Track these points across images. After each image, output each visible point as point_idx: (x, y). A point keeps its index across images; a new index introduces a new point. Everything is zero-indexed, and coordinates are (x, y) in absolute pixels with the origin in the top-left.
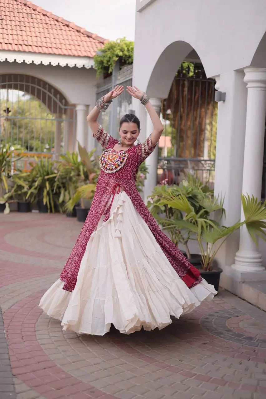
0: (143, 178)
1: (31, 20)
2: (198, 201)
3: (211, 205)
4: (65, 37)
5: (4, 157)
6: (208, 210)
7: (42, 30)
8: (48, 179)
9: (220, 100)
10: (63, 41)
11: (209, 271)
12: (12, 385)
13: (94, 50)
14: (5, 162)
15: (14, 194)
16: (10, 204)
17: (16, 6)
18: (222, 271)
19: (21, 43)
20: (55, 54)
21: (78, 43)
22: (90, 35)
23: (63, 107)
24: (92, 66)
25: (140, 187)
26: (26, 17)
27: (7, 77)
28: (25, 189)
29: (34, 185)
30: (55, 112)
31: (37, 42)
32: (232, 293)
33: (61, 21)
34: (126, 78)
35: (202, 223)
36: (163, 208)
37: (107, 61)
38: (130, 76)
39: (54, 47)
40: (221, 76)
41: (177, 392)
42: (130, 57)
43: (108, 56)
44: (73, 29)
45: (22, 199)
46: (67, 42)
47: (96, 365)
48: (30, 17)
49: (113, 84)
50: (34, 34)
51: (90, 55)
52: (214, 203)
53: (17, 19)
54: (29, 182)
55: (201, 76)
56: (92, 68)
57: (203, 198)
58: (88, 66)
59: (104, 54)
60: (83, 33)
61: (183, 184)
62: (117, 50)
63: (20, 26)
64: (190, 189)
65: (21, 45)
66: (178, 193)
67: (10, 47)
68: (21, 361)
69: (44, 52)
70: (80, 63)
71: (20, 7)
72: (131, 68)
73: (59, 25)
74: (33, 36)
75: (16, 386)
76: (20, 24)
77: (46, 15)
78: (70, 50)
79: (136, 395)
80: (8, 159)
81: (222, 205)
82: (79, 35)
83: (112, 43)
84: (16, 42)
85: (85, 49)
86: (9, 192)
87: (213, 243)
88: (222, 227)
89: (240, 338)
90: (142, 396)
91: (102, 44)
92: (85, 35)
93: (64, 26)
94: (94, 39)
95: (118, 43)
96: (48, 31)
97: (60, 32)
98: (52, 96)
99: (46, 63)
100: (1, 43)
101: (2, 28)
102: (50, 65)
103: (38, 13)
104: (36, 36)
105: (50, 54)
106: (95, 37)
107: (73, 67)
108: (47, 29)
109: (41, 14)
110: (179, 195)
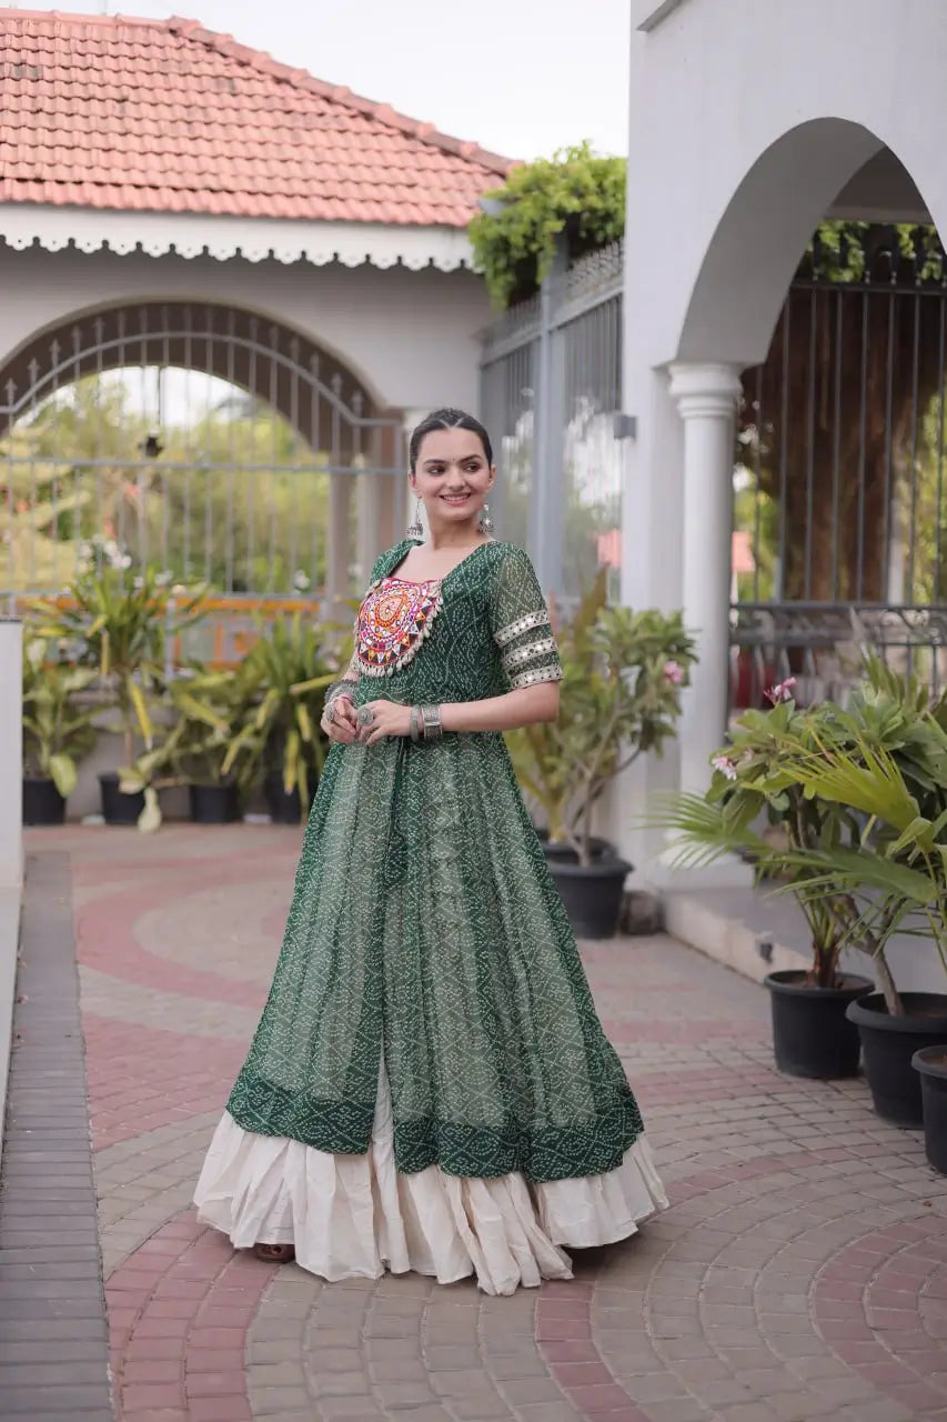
0: (677, 679)
1: (233, 101)
2: (929, 770)
4: (359, 157)
5: (135, 619)
7: (268, 134)
8: (304, 697)
10: (352, 174)
13: (468, 199)
14: (139, 635)
15: (177, 754)
16: (160, 792)
17: (175, 55)
19: (195, 182)
20: (320, 220)
21: (409, 178)
22: (449, 147)
23: (355, 420)
24: (462, 262)
25: (666, 718)
26: (214, 89)
27: (143, 314)
28: (219, 736)
29: (254, 720)
30: (325, 446)
31: (251, 178)
33: (343, 102)
34: (595, 296)
36: (782, 804)
37: (524, 236)
38: (610, 289)
39: (318, 196)
42: (608, 216)
43: (526, 219)
44: (388, 126)
45: (207, 773)
46: (367, 175)
48: (227, 89)
49: (545, 325)
50: (240, 150)
51: (452, 219)
53: (180, 98)
54: (231, 706)
55: (894, 274)
56: (461, 271)
58: (448, 263)
59: (509, 210)
60: (430, 141)
62: (557, 191)
63: (189, 123)
65: (193, 190)
66: (842, 738)
67: (152, 199)
69: (281, 214)
70: (417, 252)
71: (189, 56)
72: (616, 253)
74: (241, 157)
76: (189, 114)
77: (287, 82)
78: (378, 202)
80: (152, 622)
82: (410, 148)
83: (537, 166)
84: (176, 181)
85: (433, 196)
86: (156, 746)
91: (497, 178)
92: (435, 149)
93: (353, 117)
94: (467, 161)
95: (562, 165)
96: (296, 137)
97: (339, 140)
98: (313, 379)
99: (288, 255)
100: (117, 185)
101: (123, 131)
102: (303, 263)
103: (258, 76)
104: (249, 156)
105: (302, 220)
106: (472, 154)
107: (391, 268)
108: (291, 129)
109: (267, 77)
110: (850, 746)
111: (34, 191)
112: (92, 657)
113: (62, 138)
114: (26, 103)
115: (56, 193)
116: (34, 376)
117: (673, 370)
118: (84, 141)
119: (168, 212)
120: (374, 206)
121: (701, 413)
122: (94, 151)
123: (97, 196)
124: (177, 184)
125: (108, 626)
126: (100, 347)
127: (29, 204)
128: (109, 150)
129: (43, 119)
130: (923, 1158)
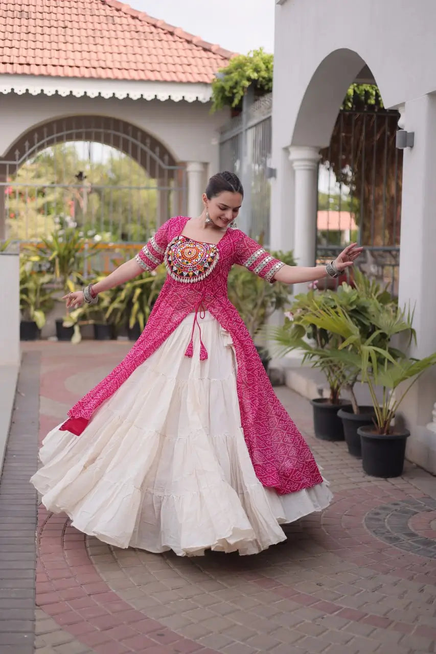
1: (113, 27)
2: (369, 318)
3: (392, 323)
4: (167, 52)
5: (70, 252)
6: (387, 332)
7: (129, 42)
8: (142, 286)
9: (406, 146)
10: (163, 59)
11: (388, 433)
12: (31, 622)
13: (213, 70)
14: (72, 260)
15: (88, 311)
16: (81, 328)
17: (89, 6)
18: (409, 435)
19: (96, 64)
20: (149, 81)
21: (188, 61)
22: (207, 47)
23: (166, 167)
24: (211, 98)
26: (105, 22)
27: (74, 121)
28: (105, 303)
29: (120, 296)
30: (152, 175)
31: (120, 62)
32: (428, 472)
33: (161, 27)
35: (369, 354)
36: (309, 330)
37: (231, 87)
38: (268, 113)
39: (148, 70)
40: (406, 105)
41: (302, 637)
42: (270, 80)
43: (234, 80)
44: (180, 38)
45: (101, 319)
46: (170, 60)
47: (174, 590)
48: (111, 21)
49: (244, 127)
50: (116, 50)
51: (207, 80)
52: (398, 319)
53: (90, 26)
54: (111, 290)
56: (210, 103)
57: (379, 311)
58: (204, 99)
59: (227, 77)
60: (198, 44)
61: (342, 287)
62: (248, 70)
63: (94, 37)
64: (354, 298)
65: (94, 68)
66: (333, 304)
67: (76, 72)
68: (54, 582)
69: (132, 78)
70: (191, 95)
71: (95, 6)
72: (270, 98)
73: (158, 33)
74: (115, 53)
75: (37, 623)
76: (94, 33)
77: (137, 18)
78: (174, 72)
79: (233, 642)
80: (78, 254)
81: (410, 321)
82: (191, 48)
83: (241, 58)
84: (87, 64)
85: (199, 70)
87: (394, 388)
88: (411, 361)
89: (428, 548)
90: (242, 643)
91: (226, 61)
92: (200, 48)
93: (165, 34)
94: (214, 53)
95: (250, 58)
96: (140, 43)
97: (158, 44)
98: (147, 149)
99: (135, 96)
100: (62, 66)
101: (65, 41)
102: (142, 100)
103: (124, 15)
104: (119, 52)
105: (141, 81)
106: (217, 50)
107: (180, 101)
108: (138, 40)
109: (129, 16)
110: (335, 307)
111: (26, 69)
112: (52, 269)
113: (39, 45)
114: (24, 29)
115: (35, 70)
116: (27, 149)
117: (291, 149)
118: (48, 46)
119: (83, 78)
120: (173, 75)
121: (302, 168)
122: (52, 51)
123: (53, 71)
124: (88, 65)
125: (58, 256)
126: (55, 136)
127: (24, 75)
128: (59, 50)
129: (31, 36)
130: (362, 469)
